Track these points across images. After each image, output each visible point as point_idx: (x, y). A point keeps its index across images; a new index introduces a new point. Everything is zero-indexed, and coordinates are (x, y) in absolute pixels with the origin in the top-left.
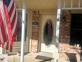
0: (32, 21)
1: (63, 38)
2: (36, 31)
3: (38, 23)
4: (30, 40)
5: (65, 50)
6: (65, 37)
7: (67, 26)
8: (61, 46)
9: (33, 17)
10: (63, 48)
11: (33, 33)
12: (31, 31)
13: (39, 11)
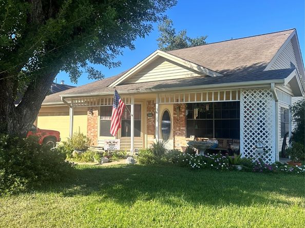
0: (146, 113)
1: (179, 130)
2: (151, 124)
3: (153, 114)
4: (146, 135)
5: (181, 143)
6: (181, 128)
7: (182, 116)
8: (178, 139)
9: (147, 108)
10: (180, 141)
11: (148, 127)
12: (146, 125)
13: (153, 101)
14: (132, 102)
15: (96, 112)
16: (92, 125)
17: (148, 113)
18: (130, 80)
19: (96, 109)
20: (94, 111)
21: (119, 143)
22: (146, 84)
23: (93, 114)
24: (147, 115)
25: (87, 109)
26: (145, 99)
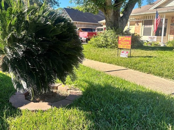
2: (173, 30)
4: (169, 35)
12: (170, 30)
14: (164, 17)
15: (141, 24)
16: (138, 31)
17: (171, 23)
18: (162, 5)
19: (140, 22)
20: (139, 24)
21: (156, 38)
22: (172, 7)
23: (138, 25)
24: (171, 24)
25: (135, 22)
26: (170, 16)
